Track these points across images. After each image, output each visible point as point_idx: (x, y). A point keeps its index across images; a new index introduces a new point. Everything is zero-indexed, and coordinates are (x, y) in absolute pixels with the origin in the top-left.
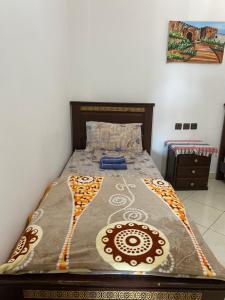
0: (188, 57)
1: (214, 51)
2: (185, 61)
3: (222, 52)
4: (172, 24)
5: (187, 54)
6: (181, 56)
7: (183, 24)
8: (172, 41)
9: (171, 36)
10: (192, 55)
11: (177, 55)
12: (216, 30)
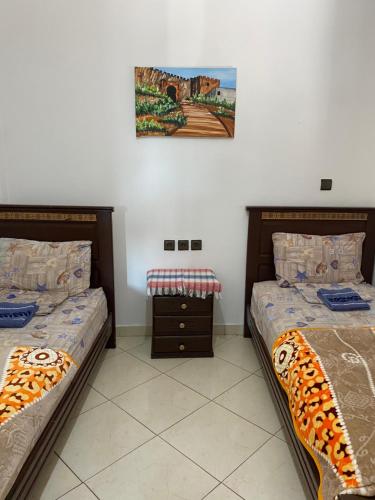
0: (173, 128)
1: (218, 116)
2: (169, 134)
3: (232, 118)
4: (140, 73)
5: (170, 122)
6: (160, 126)
7: (159, 72)
8: (142, 101)
9: (138, 93)
10: (180, 125)
11: (153, 124)
12: (217, 82)
